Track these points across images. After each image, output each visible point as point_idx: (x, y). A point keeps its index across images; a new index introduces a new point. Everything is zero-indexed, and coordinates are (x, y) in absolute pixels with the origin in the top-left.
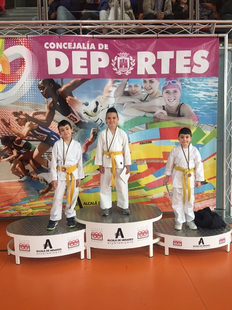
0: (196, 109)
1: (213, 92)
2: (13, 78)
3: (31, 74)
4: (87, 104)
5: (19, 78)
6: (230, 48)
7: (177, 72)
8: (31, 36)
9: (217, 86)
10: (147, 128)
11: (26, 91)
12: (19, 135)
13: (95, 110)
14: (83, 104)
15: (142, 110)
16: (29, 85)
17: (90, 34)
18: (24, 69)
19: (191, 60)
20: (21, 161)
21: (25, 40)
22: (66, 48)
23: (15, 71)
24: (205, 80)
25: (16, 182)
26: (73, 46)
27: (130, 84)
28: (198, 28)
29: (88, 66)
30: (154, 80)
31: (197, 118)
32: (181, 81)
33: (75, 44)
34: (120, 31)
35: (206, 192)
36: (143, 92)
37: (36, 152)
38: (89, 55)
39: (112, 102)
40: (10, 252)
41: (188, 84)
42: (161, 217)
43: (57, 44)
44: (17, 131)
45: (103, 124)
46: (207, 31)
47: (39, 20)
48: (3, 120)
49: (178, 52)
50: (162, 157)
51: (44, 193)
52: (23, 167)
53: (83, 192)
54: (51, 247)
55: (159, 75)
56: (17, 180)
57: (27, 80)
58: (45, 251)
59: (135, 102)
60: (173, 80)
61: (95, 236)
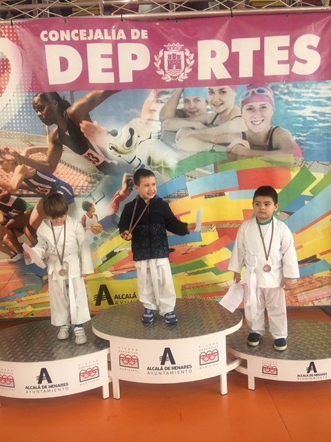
3: (20, 84)
4: (114, 134)
8: (18, 21)
10: (216, 171)
11: (13, 114)
12: (5, 187)
13: (129, 143)
14: (109, 133)
15: (207, 141)
16: (18, 104)
17: (116, 13)
18: (8, 77)
19: (289, 52)
20: (12, 230)
21: (9, 29)
22: (76, 39)
24: (314, 86)
25: (5, 264)
26: (88, 35)
27: (187, 98)
29: (115, 69)
30: (227, 88)
31: (301, 154)
32: (273, 88)
33: (91, 31)
34: (167, 6)
35: (317, 275)
36: (208, 110)
37: (34, 215)
38: (115, 49)
39: (156, 127)
41: (285, 94)
43: (62, 32)
44: (2, 181)
45: (143, 166)
49: (267, 39)
53: (115, 277)
54: (50, 381)
55: (235, 80)
57: (14, 95)
58: (39, 387)
59: (195, 127)
60: (259, 88)
61: (126, 362)
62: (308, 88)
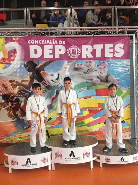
0: (117, 78)
1: (127, 68)
2: (9, 61)
3: (20, 58)
4: (52, 75)
5: (13, 61)
6: (136, 42)
7: (106, 56)
8: (20, 37)
9: (129, 64)
10: (88, 89)
12: (12, 94)
13: (58, 79)
14: (50, 75)
15: (85, 79)
16: (19, 65)
17: (55, 35)
19: (113, 49)
20: (14, 109)
21: (17, 39)
22: (41, 43)
23: (11, 57)
24: (122, 61)
26: (44, 42)
27: (78, 64)
28: (117, 31)
29: (53, 54)
30: (92, 61)
31: (118, 83)
32: (107, 61)
33: (46, 41)
34: (72, 33)
35: (124, 128)
36: (85, 68)
37: (22, 104)
38: (54, 47)
39: (67, 74)
40: (6, 165)
41: (112, 63)
42: (97, 143)
43: (36, 41)
44: (11, 91)
45: (62, 87)
46: (122, 32)
47: (25, 27)
48: (3, 85)
49: (105, 45)
50: (97, 106)
51: (26, 129)
52: (14, 113)
53: (50, 128)
54: (30, 163)
55: (95, 58)
56: (11, 121)
57: (18, 62)
58: (27, 165)
59: (81, 74)
60: (103, 61)
61: (57, 156)
62: (120, 62)
